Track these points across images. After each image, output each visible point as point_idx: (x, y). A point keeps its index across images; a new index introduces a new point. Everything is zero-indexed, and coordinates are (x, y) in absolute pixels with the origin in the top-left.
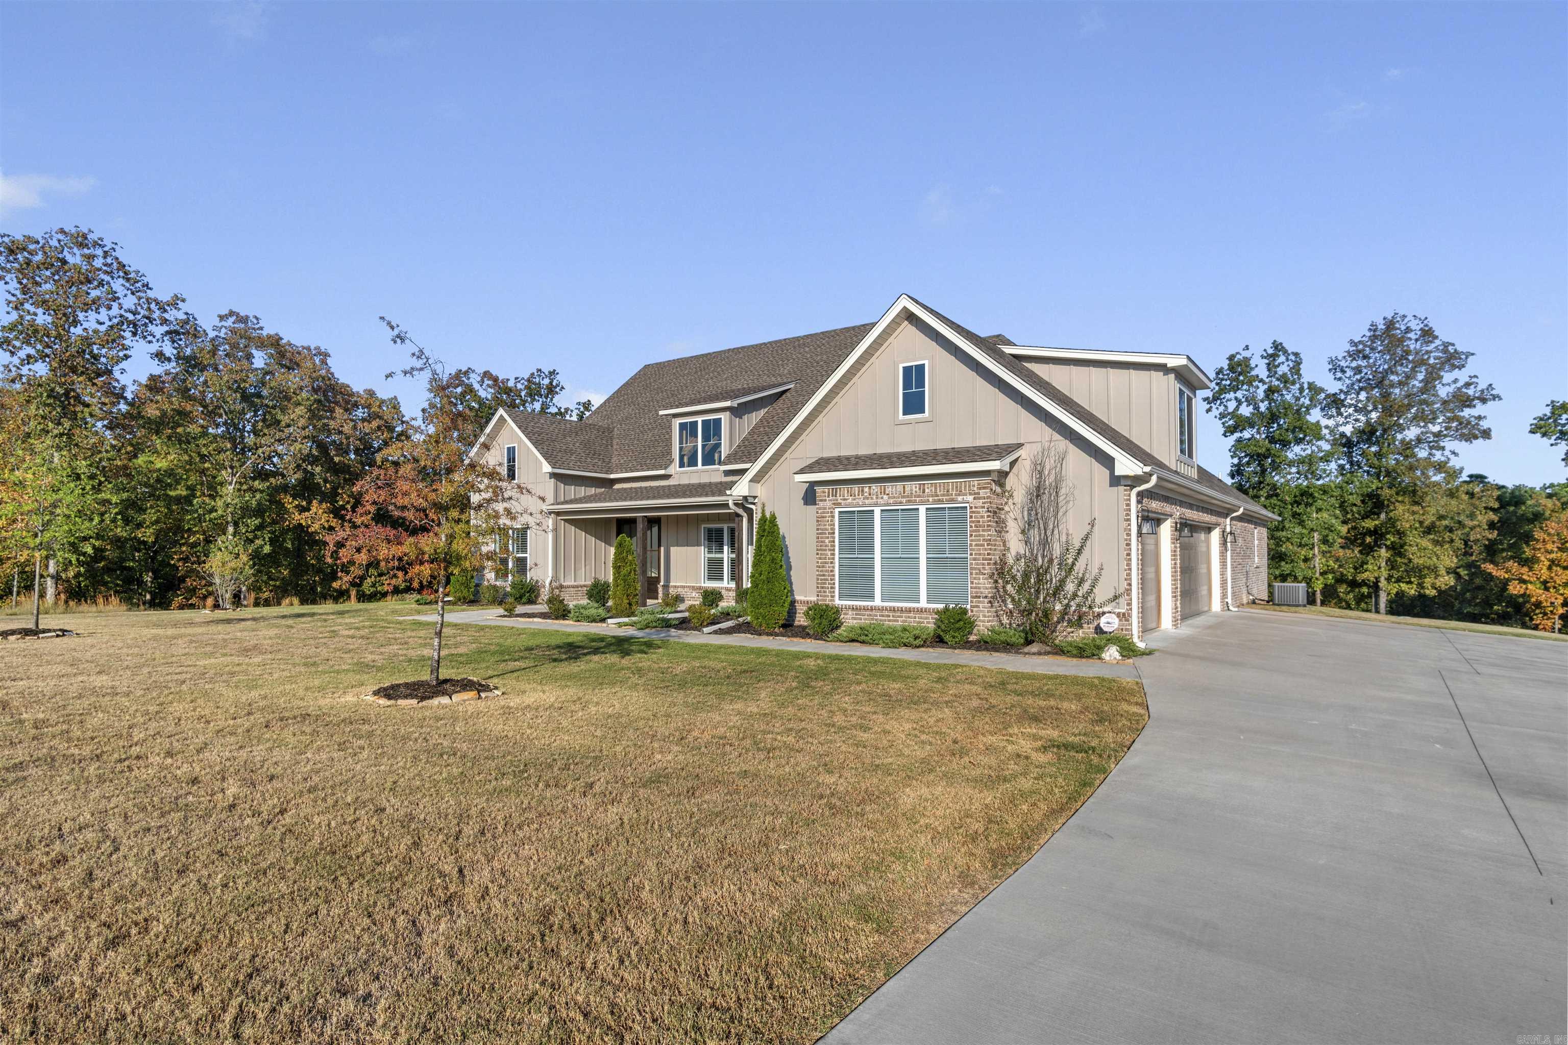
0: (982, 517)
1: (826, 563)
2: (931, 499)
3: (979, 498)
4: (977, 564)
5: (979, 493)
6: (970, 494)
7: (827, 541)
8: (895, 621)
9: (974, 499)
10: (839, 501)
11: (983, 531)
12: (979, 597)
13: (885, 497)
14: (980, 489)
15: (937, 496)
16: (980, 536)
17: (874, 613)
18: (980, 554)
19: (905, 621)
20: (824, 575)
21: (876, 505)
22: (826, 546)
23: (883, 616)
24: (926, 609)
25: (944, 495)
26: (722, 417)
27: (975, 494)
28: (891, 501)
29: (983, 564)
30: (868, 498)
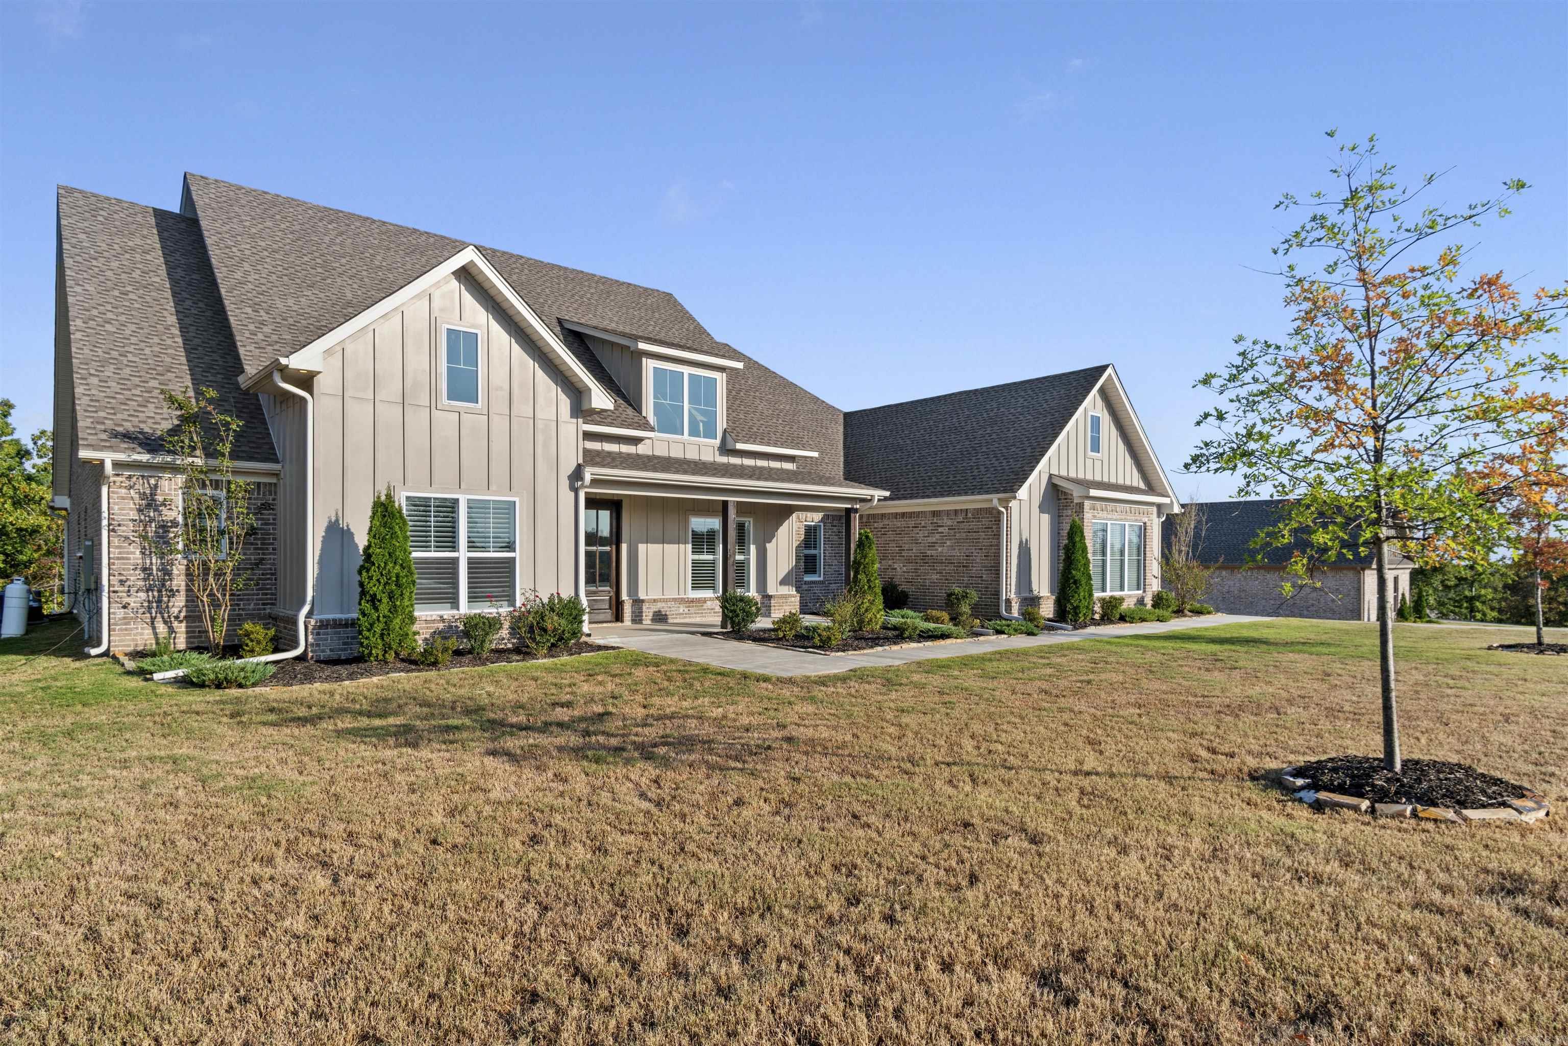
0: (1151, 533)
2: (1133, 519)
9: (1148, 520)
11: (1151, 542)
14: (1150, 514)
15: (1136, 517)
16: (1149, 545)
21: (1110, 519)
26: (717, 378)
28: (1118, 517)
29: (1150, 564)
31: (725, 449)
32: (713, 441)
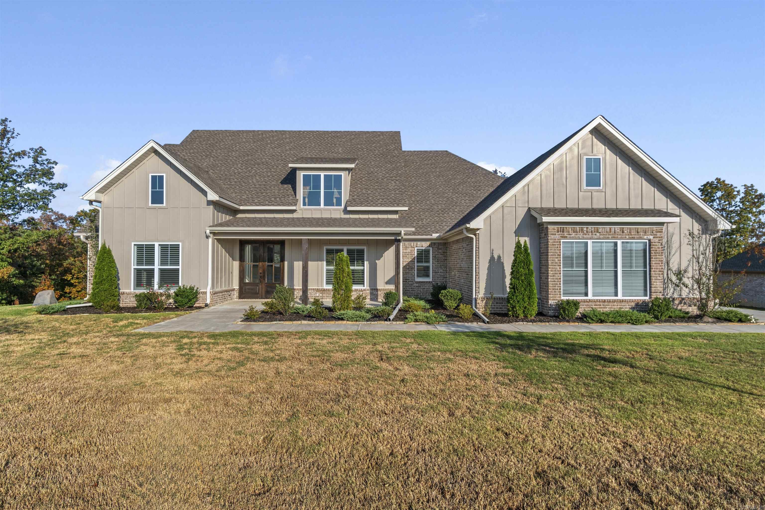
0: (659, 248)
1: (556, 274)
2: (627, 237)
3: (657, 238)
4: (656, 274)
5: (656, 235)
6: (651, 235)
7: (556, 260)
8: (604, 308)
9: (654, 237)
10: (566, 235)
11: (659, 255)
12: (657, 292)
13: (598, 234)
14: (657, 232)
15: (631, 235)
16: (657, 258)
17: (590, 303)
18: (657, 269)
19: (611, 308)
20: (554, 281)
21: (590, 239)
22: (556, 263)
23: (596, 305)
24: (623, 300)
25: (635, 235)
26: (343, 174)
27: (654, 235)
28: (602, 237)
29: (659, 274)
30: (586, 235)
31: (346, 211)
32: (339, 207)
